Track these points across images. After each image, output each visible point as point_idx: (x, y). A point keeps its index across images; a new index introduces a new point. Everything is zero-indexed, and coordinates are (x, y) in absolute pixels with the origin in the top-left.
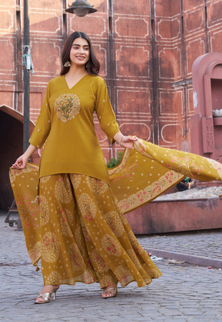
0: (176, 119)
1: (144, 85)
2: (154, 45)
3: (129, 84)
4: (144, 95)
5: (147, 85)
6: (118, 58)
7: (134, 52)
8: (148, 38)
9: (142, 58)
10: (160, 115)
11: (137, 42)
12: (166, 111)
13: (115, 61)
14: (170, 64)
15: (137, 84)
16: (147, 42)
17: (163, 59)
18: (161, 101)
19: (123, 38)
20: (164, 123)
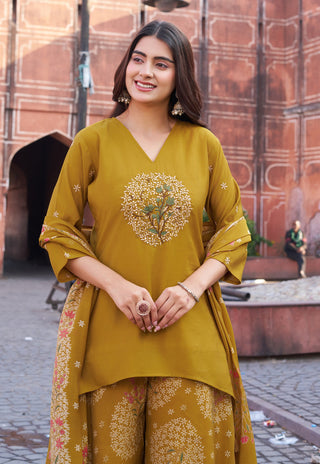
0: (286, 158)
1: (245, 110)
2: (261, 58)
3: (226, 108)
4: (245, 124)
5: (250, 110)
6: (211, 73)
7: (234, 65)
8: (253, 47)
9: (245, 74)
10: (265, 152)
11: (239, 52)
12: (274, 145)
13: (208, 78)
14: (281, 84)
15: (236, 109)
16: (252, 53)
17: (273, 77)
18: (268, 132)
19: (219, 46)
20: (271, 163)
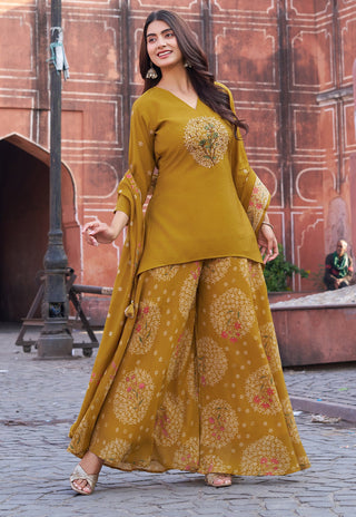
0: (322, 160)
1: (265, 97)
2: (283, 27)
3: (240, 96)
4: (265, 116)
5: (271, 98)
6: (218, 49)
7: (247, 38)
8: (272, 14)
9: (262, 49)
11: (253, 20)
12: (305, 144)
13: (214, 55)
14: (312, 60)
15: (253, 96)
16: (271, 21)
17: (299, 51)
18: (296, 126)
19: (227, 13)
20: (302, 167)
